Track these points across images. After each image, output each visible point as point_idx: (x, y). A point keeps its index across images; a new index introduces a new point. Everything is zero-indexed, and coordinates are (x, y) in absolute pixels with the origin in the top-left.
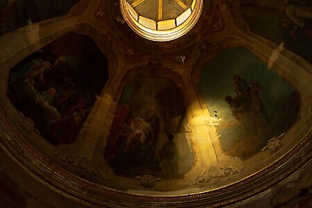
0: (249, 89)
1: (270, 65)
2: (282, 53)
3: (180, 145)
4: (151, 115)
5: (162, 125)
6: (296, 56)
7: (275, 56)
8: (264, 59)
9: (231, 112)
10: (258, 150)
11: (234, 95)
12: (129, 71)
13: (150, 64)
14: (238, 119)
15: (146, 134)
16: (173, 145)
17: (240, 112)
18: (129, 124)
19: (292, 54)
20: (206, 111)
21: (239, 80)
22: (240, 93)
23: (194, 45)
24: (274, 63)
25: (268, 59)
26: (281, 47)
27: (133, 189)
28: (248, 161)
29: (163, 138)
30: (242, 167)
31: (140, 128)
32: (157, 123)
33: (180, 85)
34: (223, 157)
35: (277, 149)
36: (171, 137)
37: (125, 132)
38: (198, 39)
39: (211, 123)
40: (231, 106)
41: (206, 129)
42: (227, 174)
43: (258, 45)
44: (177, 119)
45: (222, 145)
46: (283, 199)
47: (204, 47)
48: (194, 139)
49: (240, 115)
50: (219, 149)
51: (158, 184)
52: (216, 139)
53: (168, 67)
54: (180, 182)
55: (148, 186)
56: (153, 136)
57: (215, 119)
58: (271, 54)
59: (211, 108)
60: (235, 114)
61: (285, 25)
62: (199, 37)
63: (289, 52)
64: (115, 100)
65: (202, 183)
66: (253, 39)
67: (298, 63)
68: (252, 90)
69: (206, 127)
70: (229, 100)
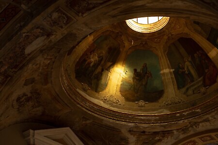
0: (146, 73)
1: (162, 72)
2: (170, 72)
3: (104, 76)
4: (101, 55)
5: (103, 62)
6: (175, 79)
7: (166, 71)
8: (162, 68)
9: (132, 76)
10: (133, 101)
11: (138, 70)
12: (108, 30)
13: (118, 33)
14: (133, 81)
15: (94, 63)
16: (101, 74)
17: (136, 79)
18: (91, 54)
19: (173, 76)
20: (123, 68)
21: (145, 66)
22: (141, 72)
23: (140, 39)
24: (164, 73)
25: (163, 69)
26: (172, 70)
27: (79, 89)
28: (128, 103)
29: (99, 69)
30: (124, 104)
31: (94, 59)
32: (101, 60)
33: (121, 50)
34: (119, 94)
35: (142, 106)
36: (102, 70)
37: (88, 57)
38: (144, 38)
39: (122, 75)
40: (134, 74)
41: (118, 76)
42: (117, 103)
43: (164, 61)
44: (110, 64)
45: (121, 88)
46: (135, 130)
47: (144, 43)
48: (111, 77)
49: (135, 80)
50: (118, 89)
51: (88, 91)
52: (120, 83)
53: (123, 39)
54: (97, 95)
55: (85, 90)
56: (96, 65)
57: (124, 74)
58: (165, 69)
59: (126, 68)
60: (134, 78)
61: (181, 65)
62: (146, 38)
63: (173, 75)
64: (93, 40)
65: (105, 101)
66: (164, 58)
67: (173, 82)
68: (147, 75)
69: (119, 75)
70: (135, 70)
